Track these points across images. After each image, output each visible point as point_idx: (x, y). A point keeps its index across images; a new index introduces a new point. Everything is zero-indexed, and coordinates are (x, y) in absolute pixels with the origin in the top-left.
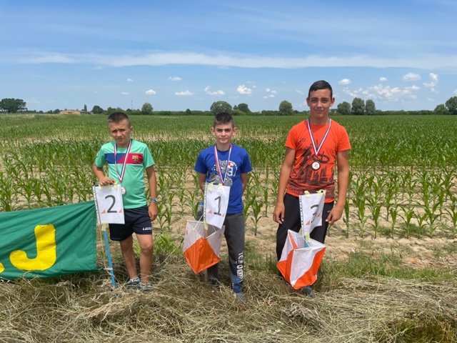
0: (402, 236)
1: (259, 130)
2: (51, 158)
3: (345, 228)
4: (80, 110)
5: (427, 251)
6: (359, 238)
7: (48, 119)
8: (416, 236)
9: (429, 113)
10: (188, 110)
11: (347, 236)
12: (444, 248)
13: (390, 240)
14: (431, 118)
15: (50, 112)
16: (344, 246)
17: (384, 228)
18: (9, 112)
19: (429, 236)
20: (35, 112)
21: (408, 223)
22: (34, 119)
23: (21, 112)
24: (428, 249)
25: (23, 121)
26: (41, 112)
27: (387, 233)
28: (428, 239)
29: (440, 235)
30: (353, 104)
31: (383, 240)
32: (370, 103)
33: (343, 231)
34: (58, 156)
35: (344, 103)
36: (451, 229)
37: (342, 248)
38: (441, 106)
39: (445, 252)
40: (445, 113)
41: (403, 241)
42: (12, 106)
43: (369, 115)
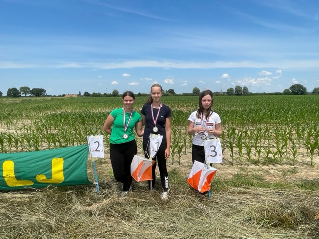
0: (264, 164)
1: (181, 104)
2: (61, 121)
3: (231, 160)
4: (77, 94)
5: (278, 173)
6: (239, 166)
7: (59, 99)
8: (272, 165)
9: (280, 94)
10: (139, 93)
11: (232, 165)
12: (288, 171)
13: (257, 167)
14: (281, 96)
15: (60, 96)
17: (254, 160)
18: (36, 96)
19: (279, 164)
20: (51, 96)
21: (267, 157)
22: (50, 100)
23: (43, 96)
24: (279, 171)
25: (45, 101)
26: (55, 96)
27: (256, 163)
28: (279, 166)
29: (286, 164)
30: (236, 88)
31: (253, 166)
32: (245, 88)
33: (231, 162)
34: (65, 120)
35: (231, 88)
36: (293, 160)
37: (230, 171)
38: (287, 90)
39: (289, 173)
40: (289, 94)
41: (265, 167)
42: (39, 92)
43: (245, 95)
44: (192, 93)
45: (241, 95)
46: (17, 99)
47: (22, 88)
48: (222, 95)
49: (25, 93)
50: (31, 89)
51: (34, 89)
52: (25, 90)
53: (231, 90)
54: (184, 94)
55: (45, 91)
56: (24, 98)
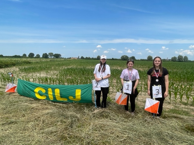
0: (191, 105)
3: (169, 101)
4: (77, 58)
6: (174, 105)
7: (68, 60)
10: (113, 58)
11: (170, 104)
15: (68, 58)
16: (169, 106)
17: (184, 102)
18: (56, 58)
20: (63, 58)
23: (60, 58)
25: (61, 61)
26: (65, 58)
27: (186, 104)
30: (178, 57)
31: (184, 106)
33: (169, 102)
35: (174, 57)
37: (168, 107)
42: (57, 56)
43: (185, 62)
44: (147, 59)
45: (182, 61)
46: (47, 59)
47: (49, 54)
48: (168, 61)
49: (51, 56)
50: (54, 54)
51: (55, 54)
52: (51, 54)
53: (175, 58)
54: (141, 59)
55: (61, 55)
56: (51, 59)
